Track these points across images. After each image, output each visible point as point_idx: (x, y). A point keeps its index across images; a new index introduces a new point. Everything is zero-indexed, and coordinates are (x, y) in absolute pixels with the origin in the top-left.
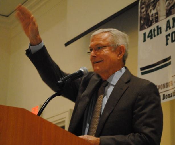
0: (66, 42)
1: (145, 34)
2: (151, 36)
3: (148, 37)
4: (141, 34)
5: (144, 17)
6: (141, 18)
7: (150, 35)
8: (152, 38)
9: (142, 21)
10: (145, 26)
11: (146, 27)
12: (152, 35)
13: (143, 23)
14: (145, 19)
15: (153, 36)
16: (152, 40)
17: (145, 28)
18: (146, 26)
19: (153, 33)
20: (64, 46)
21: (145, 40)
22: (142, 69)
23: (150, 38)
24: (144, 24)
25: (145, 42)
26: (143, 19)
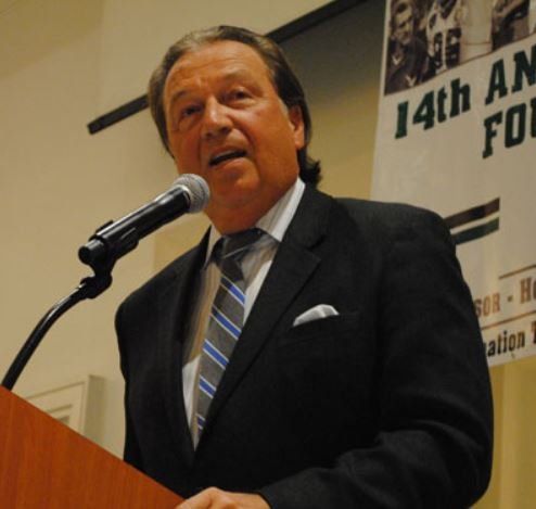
0: (92, 118)
1: (403, 108)
2: (426, 118)
3: (417, 119)
4: (388, 105)
5: (406, 42)
6: (392, 45)
7: (424, 112)
8: (429, 125)
9: (397, 58)
11: (412, 83)
12: (431, 113)
13: (400, 64)
14: (407, 49)
15: (436, 119)
16: (430, 131)
17: (407, 87)
18: (412, 77)
19: (436, 107)
20: (86, 130)
21: (402, 132)
23: (422, 124)
24: (402, 69)
25: (402, 140)
26: (400, 51)
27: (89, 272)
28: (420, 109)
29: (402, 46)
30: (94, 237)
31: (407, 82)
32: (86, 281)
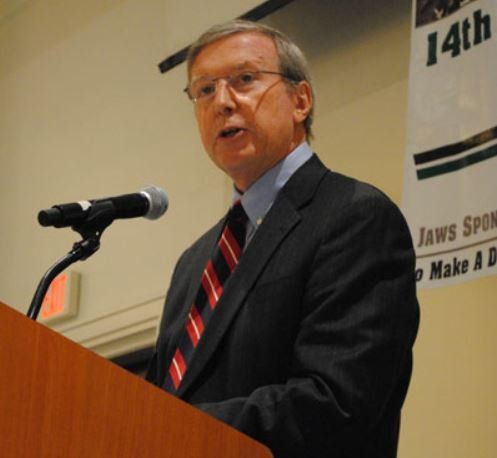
0: (162, 58)
1: (433, 38)
2: (453, 47)
3: (446, 48)
4: (419, 36)
7: (451, 41)
8: (456, 53)
10: (436, 11)
11: (439, 14)
12: (457, 41)
15: (461, 47)
17: (435, 19)
18: (439, 10)
19: (461, 36)
20: (157, 69)
21: (432, 60)
22: (420, 158)
23: (449, 53)
24: (430, 4)
25: (433, 68)
28: (448, 38)
31: (435, 14)
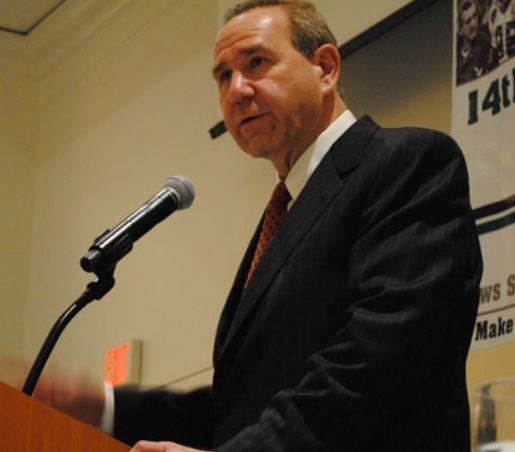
2: (494, 104)
3: (486, 106)
4: (460, 95)
5: (472, 36)
6: (461, 40)
7: (492, 99)
8: (497, 110)
9: (465, 51)
10: (476, 69)
11: (479, 72)
12: (497, 99)
13: (468, 57)
14: (473, 43)
15: (501, 104)
16: (498, 116)
18: (479, 68)
21: (473, 119)
23: (490, 111)
26: (467, 45)
27: (93, 278)
28: (488, 96)
29: (469, 40)
30: (94, 248)
31: (475, 72)
32: (91, 286)
